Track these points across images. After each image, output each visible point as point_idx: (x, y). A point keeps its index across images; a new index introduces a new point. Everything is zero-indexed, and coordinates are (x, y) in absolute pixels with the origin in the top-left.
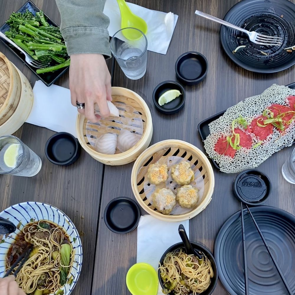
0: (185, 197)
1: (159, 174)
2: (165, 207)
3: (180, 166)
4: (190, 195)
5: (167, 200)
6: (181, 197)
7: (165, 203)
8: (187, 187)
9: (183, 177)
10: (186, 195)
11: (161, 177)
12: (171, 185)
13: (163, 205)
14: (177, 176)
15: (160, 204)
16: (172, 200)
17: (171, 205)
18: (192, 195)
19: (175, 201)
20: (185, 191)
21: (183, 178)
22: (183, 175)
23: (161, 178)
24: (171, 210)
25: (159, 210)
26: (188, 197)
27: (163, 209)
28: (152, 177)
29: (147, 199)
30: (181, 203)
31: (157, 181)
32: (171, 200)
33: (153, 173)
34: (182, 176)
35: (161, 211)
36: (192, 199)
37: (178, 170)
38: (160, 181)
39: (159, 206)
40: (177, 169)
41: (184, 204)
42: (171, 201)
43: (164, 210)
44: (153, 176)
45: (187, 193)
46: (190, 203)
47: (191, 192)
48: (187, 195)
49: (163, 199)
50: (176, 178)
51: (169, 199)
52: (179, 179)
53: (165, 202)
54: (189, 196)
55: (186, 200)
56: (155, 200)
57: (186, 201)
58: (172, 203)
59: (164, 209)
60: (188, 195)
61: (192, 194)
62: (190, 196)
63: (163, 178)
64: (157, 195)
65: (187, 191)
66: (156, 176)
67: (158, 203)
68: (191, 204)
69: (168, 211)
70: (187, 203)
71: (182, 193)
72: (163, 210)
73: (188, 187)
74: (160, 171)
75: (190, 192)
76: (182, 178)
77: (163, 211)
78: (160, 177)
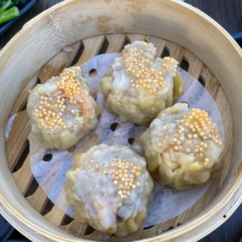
0: (181, 145)
1: (65, 103)
2: (119, 209)
3: (124, 59)
4: (196, 132)
5: (119, 180)
6: (166, 151)
7: (116, 194)
8: (172, 113)
9: (147, 83)
10: (182, 138)
11: (73, 111)
12: (117, 133)
13: (111, 203)
14: (126, 93)
15: (96, 205)
16: (138, 174)
17: (138, 195)
18: (203, 130)
19: (147, 174)
20: (173, 125)
21: (149, 86)
22: (143, 78)
23: (74, 115)
24: (144, 215)
25: (100, 228)
26: (190, 142)
27: (115, 219)
28: (42, 120)
29: (53, 205)
30: (171, 174)
31: (63, 129)
32: (132, 176)
33: (41, 107)
34: (141, 81)
35: (110, 229)
36: (208, 144)
37: (122, 71)
38: (76, 129)
39: (96, 213)
40: (119, 70)
41: (184, 174)
42: (135, 179)
43: (121, 224)
44: (44, 117)
45: (183, 129)
46: (207, 160)
47: (197, 120)
48: (186, 136)
49: (102, 183)
50: (126, 98)
51: (123, 173)
52: (135, 97)
53: (111, 190)
54: (193, 138)
55: (188, 153)
56: (76, 196)
57: (191, 158)
58: (138, 184)
59: (119, 218)
60: (190, 136)
61: (201, 127)
62: (196, 136)
63: (81, 114)
64: (76, 176)
65: (181, 124)
66: (54, 114)
67: (87, 206)
68: (211, 164)
69: (136, 219)
70: (197, 165)
71: (163, 137)
72: (115, 227)
73: (177, 113)
74: (63, 91)
75: (190, 123)
76: (146, 88)
77: (118, 227)
78: (70, 112)
